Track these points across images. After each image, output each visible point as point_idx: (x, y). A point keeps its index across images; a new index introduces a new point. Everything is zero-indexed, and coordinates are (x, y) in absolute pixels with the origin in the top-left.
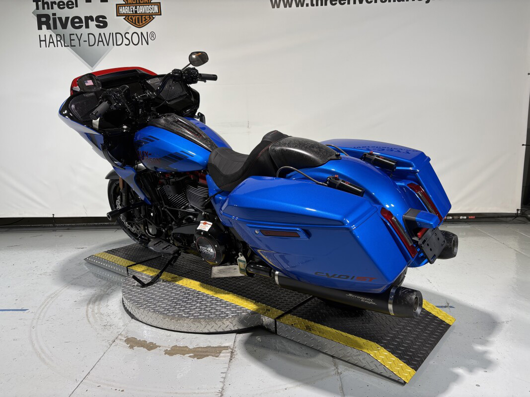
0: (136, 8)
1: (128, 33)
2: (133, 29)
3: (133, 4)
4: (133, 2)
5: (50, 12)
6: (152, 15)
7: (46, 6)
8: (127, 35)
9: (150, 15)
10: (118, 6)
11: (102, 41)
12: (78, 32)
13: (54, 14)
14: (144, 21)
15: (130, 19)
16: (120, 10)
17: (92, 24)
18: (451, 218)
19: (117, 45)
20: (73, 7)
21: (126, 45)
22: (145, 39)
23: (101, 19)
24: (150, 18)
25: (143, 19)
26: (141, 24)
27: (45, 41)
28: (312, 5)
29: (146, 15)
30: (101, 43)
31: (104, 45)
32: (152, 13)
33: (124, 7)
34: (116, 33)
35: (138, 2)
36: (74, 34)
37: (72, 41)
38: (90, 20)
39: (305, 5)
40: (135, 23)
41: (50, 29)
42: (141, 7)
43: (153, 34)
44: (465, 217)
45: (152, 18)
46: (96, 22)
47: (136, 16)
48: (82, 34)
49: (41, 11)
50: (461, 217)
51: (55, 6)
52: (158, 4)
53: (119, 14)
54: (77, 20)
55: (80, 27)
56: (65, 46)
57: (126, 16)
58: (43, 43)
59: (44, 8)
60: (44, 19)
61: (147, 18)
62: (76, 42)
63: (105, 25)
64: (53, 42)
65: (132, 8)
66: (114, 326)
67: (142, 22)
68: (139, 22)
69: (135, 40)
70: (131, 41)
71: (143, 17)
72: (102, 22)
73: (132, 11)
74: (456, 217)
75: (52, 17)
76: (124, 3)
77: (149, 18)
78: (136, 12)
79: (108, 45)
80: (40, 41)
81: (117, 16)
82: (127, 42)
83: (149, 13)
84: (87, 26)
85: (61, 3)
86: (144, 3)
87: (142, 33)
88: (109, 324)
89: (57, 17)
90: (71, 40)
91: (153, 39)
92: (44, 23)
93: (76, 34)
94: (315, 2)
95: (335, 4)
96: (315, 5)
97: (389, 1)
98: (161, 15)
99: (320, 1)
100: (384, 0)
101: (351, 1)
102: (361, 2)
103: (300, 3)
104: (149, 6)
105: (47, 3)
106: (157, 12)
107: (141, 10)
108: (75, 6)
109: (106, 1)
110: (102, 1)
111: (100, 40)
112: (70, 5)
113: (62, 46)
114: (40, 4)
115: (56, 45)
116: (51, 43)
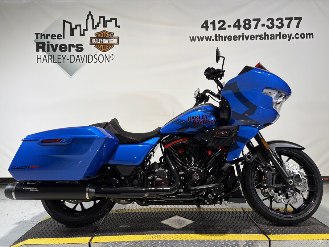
0: (103, 40)
1: (97, 55)
3: (101, 37)
4: (101, 36)
5: (45, 41)
6: (113, 44)
7: (43, 37)
8: (95, 56)
9: (111, 44)
11: (79, 60)
12: (64, 54)
13: (48, 42)
14: (108, 47)
15: (98, 46)
16: (92, 41)
17: (73, 49)
19: (89, 62)
20: (61, 38)
21: (94, 62)
22: (107, 59)
23: (79, 46)
24: (111, 46)
25: (107, 47)
26: (105, 49)
27: (41, 59)
28: (216, 40)
29: (109, 44)
31: (80, 62)
32: (113, 43)
33: (95, 39)
34: (89, 55)
35: (104, 36)
36: (60, 55)
37: (59, 60)
38: (72, 47)
39: (212, 40)
40: (102, 49)
41: (45, 51)
42: (106, 39)
43: (113, 56)
45: (113, 46)
46: (76, 48)
47: (102, 44)
48: (66, 55)
49: (40, 40)
51: (49, 38)
52: (118, 38)
53: (91, 43)
54: (63, 46)
55: (65, 51)
56: (54, 62)
57: (96, 45)
58: (39, 60)
59: (41, 38)
60: (41, 45)
61: (109, 46)
62: (62, 60)
63: (82, 50)
64: (46, 60)
65: (100, 40)
67: (106, 48)
68: (104, 48)
69: (101, 60)
70: (98, 60)
71: (107, 45)
72: (80, 48)
73: (100, 42)
75: (46, 44)
76: (95, 37)
77: (110, 46)
78: (102, 42)
79: (83, 62)
80: (37, 59)
81: (90, 44)
82: (96, 61)
83: (111, 43)
84: (70, 50)
85: (54, 36)
86: (108, 37)
87: (105, 55)
89: (50, 44)
90: (58, 59)
91: (112, 59)
92: (41, 47)
93: (62, 55)
94: (218, 38)
95: (231, 40)
96: (218, 40)
97: (265, 39)
98: (119, 44)
99: (221, 38)
100: (261, 38)
101: (241, 38)
102: (247, 39)
103: (209, 39)
104: (111, 39)
105: (44, 35)
106: (116, 42)
107: (106, 41)
108: (62, 37)
109: (84, 35)
110: (81, 35)
111: (78, 59)
112: (59, 37)
113: (52, 62)
114: (39, 35)
115: (48, 62)
116: (45, 60)
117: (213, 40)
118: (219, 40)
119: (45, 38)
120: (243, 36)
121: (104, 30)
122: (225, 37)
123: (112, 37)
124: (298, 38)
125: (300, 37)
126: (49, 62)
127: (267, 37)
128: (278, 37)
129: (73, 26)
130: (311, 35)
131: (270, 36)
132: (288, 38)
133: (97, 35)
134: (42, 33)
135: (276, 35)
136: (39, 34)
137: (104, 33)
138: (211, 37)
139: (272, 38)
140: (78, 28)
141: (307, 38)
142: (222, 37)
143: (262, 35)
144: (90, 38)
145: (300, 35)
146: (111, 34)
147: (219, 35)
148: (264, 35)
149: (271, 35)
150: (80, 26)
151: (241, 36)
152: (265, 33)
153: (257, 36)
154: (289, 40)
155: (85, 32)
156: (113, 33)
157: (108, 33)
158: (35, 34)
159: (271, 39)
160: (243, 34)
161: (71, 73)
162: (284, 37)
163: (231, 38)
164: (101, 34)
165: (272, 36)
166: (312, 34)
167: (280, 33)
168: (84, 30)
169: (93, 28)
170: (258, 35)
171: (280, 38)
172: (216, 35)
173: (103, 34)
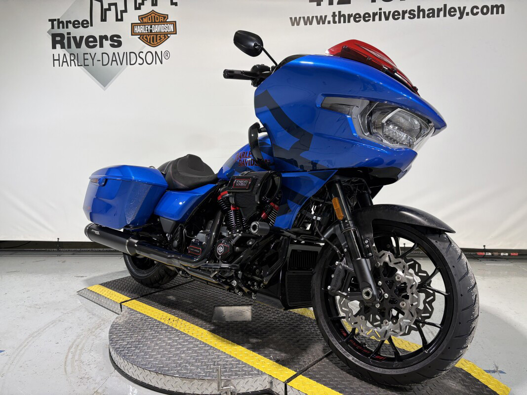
0: (151, 27)
1: (142, 52)
2: (148, 48)
3: (148, 23)
4: (149, 21)
5: (64, 31)
6: (167, 34)
7: (61, 25)
8: (141, 54)
9: (165, 34)
10: (133, 25)
11: (116, 61)
12: (92, 51)
13: (69, 34)
14: (159, 40)
15: (144, 38)
16: (135, 29)
17: (107, 43)
18: (490, 254)
19: (131, 64)
20: (87, 27)
21: (139, 64)
22: (158, 58)
23: (115, 38)
24: (165, 37)
25: (158, 38)
26: (155, 43)
27: (59, 60)
28: (335, 22)
29: (161, 34)
30: (114, 63)
31: (118, 65)
32: (168, 32)
33: (139, 27)
34: (130, 53)
35: (153, 21)
36: (87, 54)
37: (85, 61)
38: (104, 40)
39: (326, 22)
40: (150, 43)
41: (65, 48)
42: (156, 26)
43: (167, 54)
44: (507, 254)
45: (167, 37)
46: (111, 41)
47: (151, 35)
48: (95, 53)
49: (56, 31)
50: (502, 254)
51: (70, 26)
52: (174, 23)
53: (134, 33)
54: (91, 39)
55: (95, 46)
56: (78, 65)
57: (141, 35)
58: (56, 63)
59: (59, 27)
60: (58, 39)
61: (161, 37)
62: (89, 62)
63: (120, 44)
64: (67, 62)
65: (147, 27)
66: (91, 380)
67: (156, 41)
68: (153, 41)
69: (150, 59)
70: (145, 60)
71: (158, 36)
72: (116, 41)
73: (148, 30)
74: (496, 254)
75: (66, 36)
76: (140, 22)
77: (163, 38)
78: (151, 31)
79: (121, 64)
80: (54, 60)
81: (132, 35)
82: (141, 62)
83: (165, 32)
84: (101, 46)
85: (76, 23)
86: (159, 22)
87: (156, 52)
88: (87, 376)
89: (71, 36)
90: (84, 59)
91: (167, 58)
92: (58, 42)
93: (90, 54)
94: (337, 19)
95: (359, 21)
96: (337, 22)
97: (419, 17)
98: (176, 34)
99: (342, 18)
100: (412, 16)
101: (377, 17)
102: (387, 18)
103: (322, 20)
104: (164, 24)
105: (62, 22)
106: (173, 31)
107: (157, 29)
108: (90, 25)
109: (122, 20)
110: (117, 20)
111: (114, 59)
112: (85, 24)
113: (75, 66)
114: (55, 23)
115: (69, 65)
116: (65, 62)
117: (329, 22)
118: (340, 22)
119: (63, 28)
120: (380, 13)
121: (153, 10)
122: (350, 16)
123: (166, 22)
124: (477, 13)
125: (480, 13)
126: (71, 66)
127: (421, 13)
128: (442, 13)
129: (106, 6)
130: (500, 9)
131: (427, 12)
132: (458, 14)
133: (142, 19)
134: (59, 20)
135: (438, 9)
136: (55, 20)
137: (153, 15)
138: (326, 17)
139: (431, 15)
140: (113, 8)
141: (492, 13)
142: (344, 16)
143: (414, 11)
144: (132, 24)
145: (480, 8)
146: (165, 18)
147: (340, 12)
148: (416, 10)
149: (429, 10)
150: (115, 4)
151: (377, 12)
152: (419, 7)
153: (404, 12)
154: (460, 18)
155: (124, 14)
156: (167, 15)
157: (159, 16)
158: (50, 20)
159: (429, 17)
160: (380, 9)
161: (104, 81)
162: (452, 14)
163: (360, 17)
164: (148, 17)
165: (431, 11)
166: (502, 6)
167: (445, 6)
168: (122, 12)
169: (136, 8)
170: (407, 10)
171: (445, 15)
172: (334, 13)
173: (152, 17)
